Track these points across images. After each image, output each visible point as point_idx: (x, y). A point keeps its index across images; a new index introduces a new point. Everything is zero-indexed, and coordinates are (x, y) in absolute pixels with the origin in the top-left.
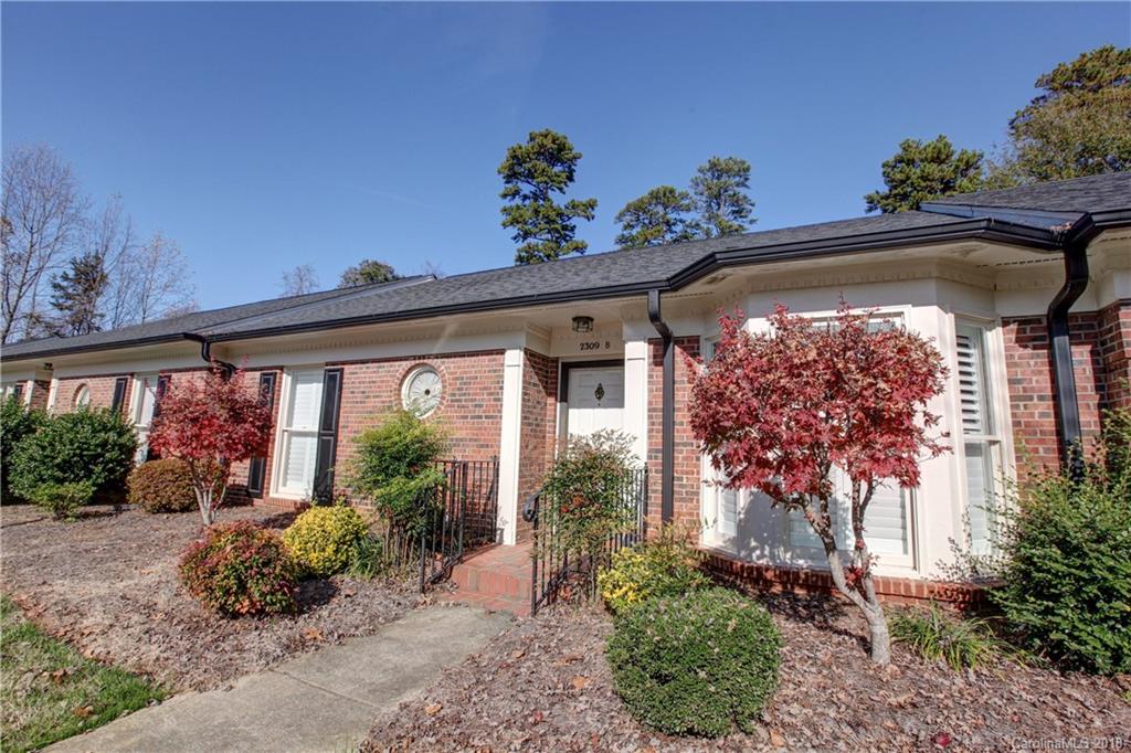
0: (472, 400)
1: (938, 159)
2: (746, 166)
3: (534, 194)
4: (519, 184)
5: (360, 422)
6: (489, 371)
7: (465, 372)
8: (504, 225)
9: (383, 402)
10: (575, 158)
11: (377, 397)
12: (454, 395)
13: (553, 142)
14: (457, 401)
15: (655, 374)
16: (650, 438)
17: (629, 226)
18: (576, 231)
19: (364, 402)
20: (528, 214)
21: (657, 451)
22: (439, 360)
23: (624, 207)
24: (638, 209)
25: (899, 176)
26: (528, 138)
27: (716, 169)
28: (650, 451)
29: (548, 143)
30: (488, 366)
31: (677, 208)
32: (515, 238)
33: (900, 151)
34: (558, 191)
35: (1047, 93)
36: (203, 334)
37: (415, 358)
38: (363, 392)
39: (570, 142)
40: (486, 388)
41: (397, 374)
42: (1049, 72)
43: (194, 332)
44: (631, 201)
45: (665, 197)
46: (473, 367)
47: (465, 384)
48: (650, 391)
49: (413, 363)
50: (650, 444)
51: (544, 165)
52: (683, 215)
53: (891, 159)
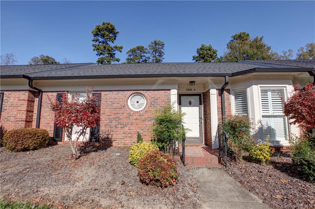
0: (159, 105)
1: (210, 50)
2: (163, 43)
3: (103, 42)
4: (98, 38)
5: (111, 112)
6: (165, 96)
7: (156, 96)
8: (94, 50)
9: (121, 105)
10: (117, 33)
11: (118, 103)
12: (151, 103)
13: (111, 26)
14: (153, 105)
15: (218, 98)
16: (218, 115)
17: (130, 56)
18: (115, 55)
19: (112, 105)
20: (102, 48)
21: (220, 119)
22: (145, 92)
23: (129, 50)
24: (133, 51)
25: (202, 53)
26: (102, 24)
27: (156, 43)
28: (218, 119)
29: (109, 27)
30: (164, 94)
31: (144, 52)
32: (97, 55)
33: (201, 47)
34: (112, 42)
35: (233, 39)
36: (30, 76)
37: (134, 90)
38: (111, 102)
39: (116, 28)
40: (164, 101)
41: (127, 96)
42: (234, 35)
43: (26, 75)
44: (131, 48)
45: (141, 49)
46: (159, 94)
47: (156, 99)
48: (217, 103)
49: (133, 92)
50: (218, 117)
51: (107, 33)
52: (145, 54)
53: (199, 48)
